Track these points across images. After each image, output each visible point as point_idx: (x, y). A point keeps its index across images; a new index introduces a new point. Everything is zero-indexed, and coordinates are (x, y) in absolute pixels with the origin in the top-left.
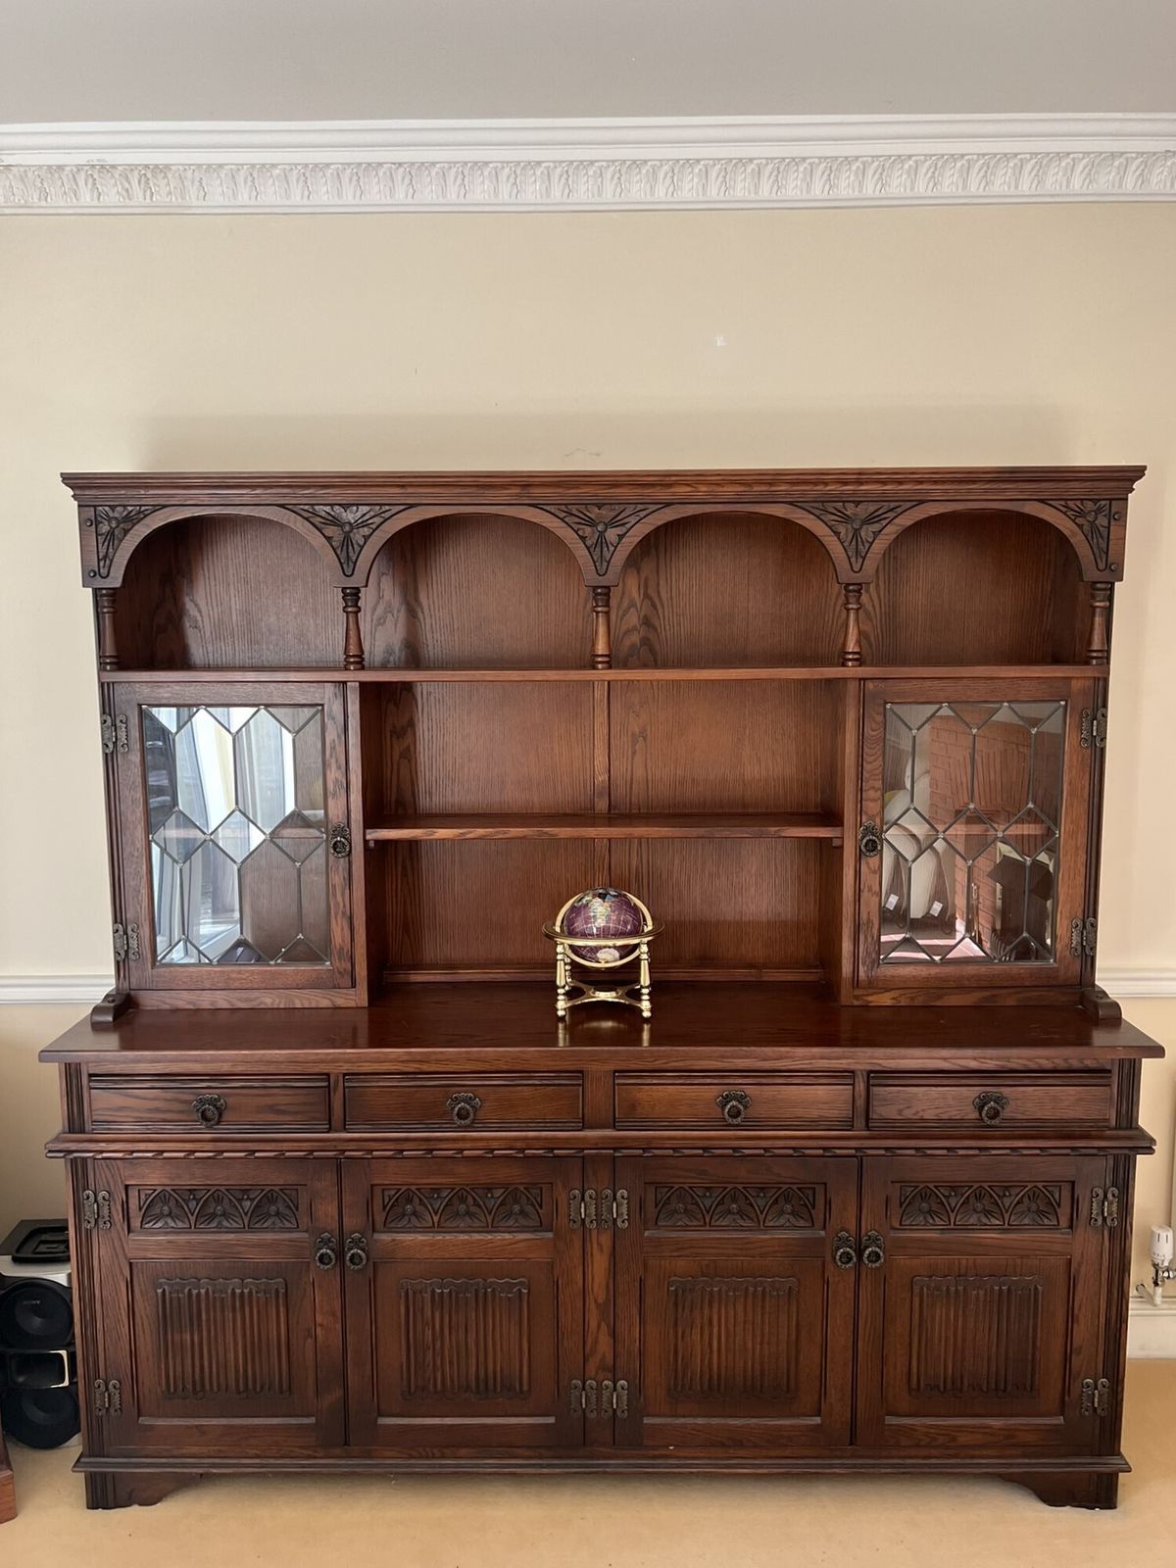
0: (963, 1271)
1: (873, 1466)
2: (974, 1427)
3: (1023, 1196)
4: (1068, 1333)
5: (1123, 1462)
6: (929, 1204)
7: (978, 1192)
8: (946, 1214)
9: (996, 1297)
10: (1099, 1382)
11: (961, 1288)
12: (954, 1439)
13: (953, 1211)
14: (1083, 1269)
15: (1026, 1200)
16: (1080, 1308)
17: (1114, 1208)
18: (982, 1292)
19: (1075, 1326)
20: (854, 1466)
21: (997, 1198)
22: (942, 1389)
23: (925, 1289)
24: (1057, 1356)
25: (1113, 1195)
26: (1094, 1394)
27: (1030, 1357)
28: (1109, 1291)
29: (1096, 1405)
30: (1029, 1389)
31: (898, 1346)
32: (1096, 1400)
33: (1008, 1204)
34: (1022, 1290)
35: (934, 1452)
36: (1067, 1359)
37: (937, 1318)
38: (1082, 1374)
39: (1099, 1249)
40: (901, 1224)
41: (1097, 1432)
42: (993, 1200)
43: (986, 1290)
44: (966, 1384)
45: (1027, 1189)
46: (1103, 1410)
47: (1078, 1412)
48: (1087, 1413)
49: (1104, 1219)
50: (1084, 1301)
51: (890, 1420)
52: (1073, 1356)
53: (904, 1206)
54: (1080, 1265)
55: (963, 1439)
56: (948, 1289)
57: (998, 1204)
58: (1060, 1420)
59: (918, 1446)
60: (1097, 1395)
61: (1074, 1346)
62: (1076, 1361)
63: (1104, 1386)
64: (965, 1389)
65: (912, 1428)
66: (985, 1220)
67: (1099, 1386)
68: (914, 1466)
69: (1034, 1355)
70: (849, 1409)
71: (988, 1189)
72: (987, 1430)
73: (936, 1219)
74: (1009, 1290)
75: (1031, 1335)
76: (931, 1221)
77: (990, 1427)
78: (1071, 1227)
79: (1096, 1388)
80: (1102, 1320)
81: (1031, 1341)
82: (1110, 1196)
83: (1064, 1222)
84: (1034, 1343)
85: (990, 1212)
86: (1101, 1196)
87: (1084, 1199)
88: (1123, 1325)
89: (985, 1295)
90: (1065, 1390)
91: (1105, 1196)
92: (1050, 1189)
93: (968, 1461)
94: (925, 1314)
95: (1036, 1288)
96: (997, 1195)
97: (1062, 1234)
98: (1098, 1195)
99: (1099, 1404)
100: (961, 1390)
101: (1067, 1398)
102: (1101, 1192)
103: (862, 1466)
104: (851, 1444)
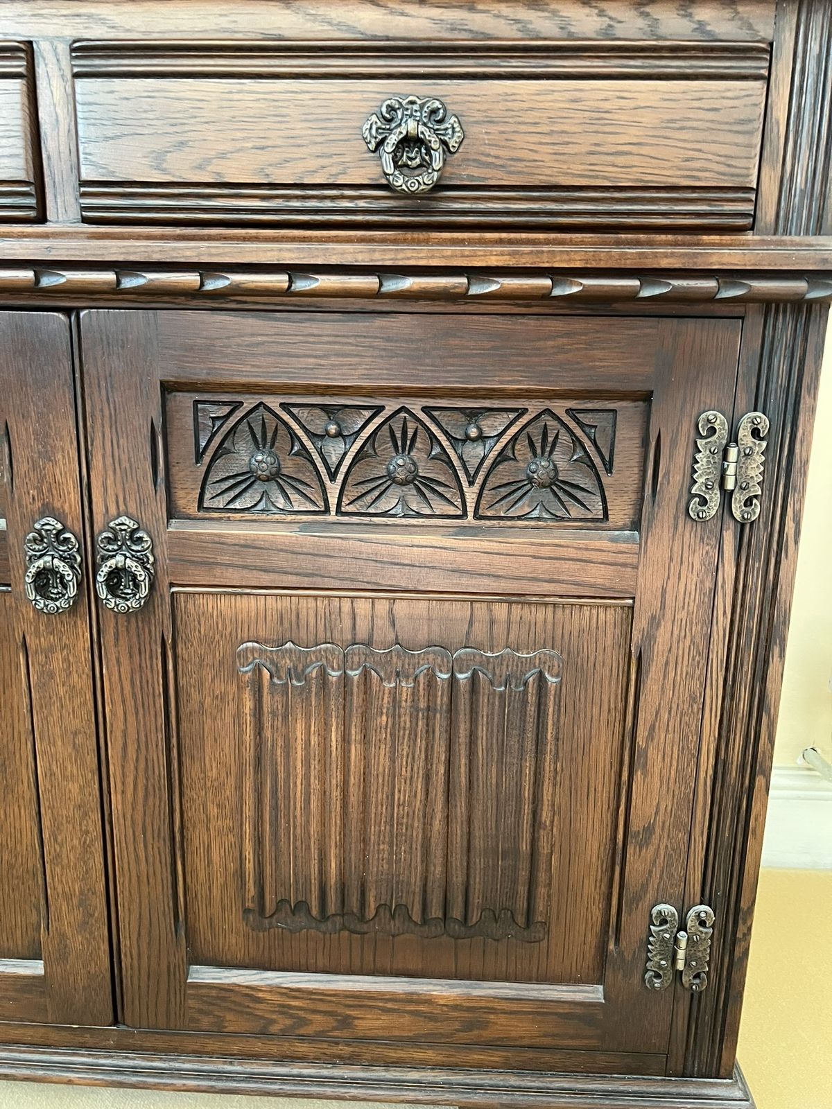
0: (362, 633)
1: (160, 1073)
2: (394, 998)
3: (514, 439)
4: (623, 793)
5: (739, 1094)
6: (276, 457)
7: (397, 427)
8: (315, 484)
9: (441, 700)
10: (692, 913)
11: (355, 674)
12: (346, 1022)
13: (333, 476)
14: (663, 635)
15: (522, 448)
16: (651, 736)
17: (755, 469)
18: (406, 685)
19: (638, 776)
20: (119, 1071)
21: (445, 443)
22: (315, 912)
23: (266, 674)
24: (593, 847)
25: (755, 433)
26: (676, 940)
27: (525, 847)
28: (729, 694)
29: (680, 965)
30: (521, 920)
31: (214, 811)
32: (681, 954)
33: (476, 462)
34: (507, 682)
35: (302, 1048)
36: (616, 857)
37: (299, 744)
38: (650, 896)
39: (709, 584)
40: (200, 506)
41: (681, 1023)
42: (436, 450)
43: (416, 679)
44: (373, 905)
45: (524, 420)
46: (697, 976)
47: (636, 980)
48: (657, 983)
49: (727, 496)
50: (664, 715)
51: (204, 975)
52: (630, 849)
53: (207, 459)
54: (655, 622)
55: (368, 1023)
56: (323, 674)
57: (450, 463)
58: (595, 994)
59: (264, 1033)
60: (683, 944)
61: (634, 828)
62: (637, 864)
63: (702, 923)
64: (371, 912)
65: (250, 994)
66: (415, 504)
67: (691, 922)
68: (251, 1077)
69: (534, 841)
70: (105, 947)
71: (422, 416)
72: (422, 1008)
73: (294, 496)
74: (474, 679)
75: (527, 793)
76: (281, 503)
77: (429, 1001)
78: (636, 525)
79: (683, 927)
80: (707, 763)
81: (527, 809)
82: (744, 433)
83: (620, 511)
84: (535, 814)
85: (429, 483)
86: (723, 432)
87: (674, 443)
88: (760, 780)
89: (415, 692)
90: (612, 928)
91: (733, 437)
92: (586, 419)
93: (379, 1073)
94: (268, 733)
95: (541, 678)
96: (446, 433)
97: (613, 540)
98: (712, 431)
99: (687, 964)
100: (362, 918)
101: (612, 946)
102: (721, 422)
103: (135, 1071)
104: (116, 1022)
